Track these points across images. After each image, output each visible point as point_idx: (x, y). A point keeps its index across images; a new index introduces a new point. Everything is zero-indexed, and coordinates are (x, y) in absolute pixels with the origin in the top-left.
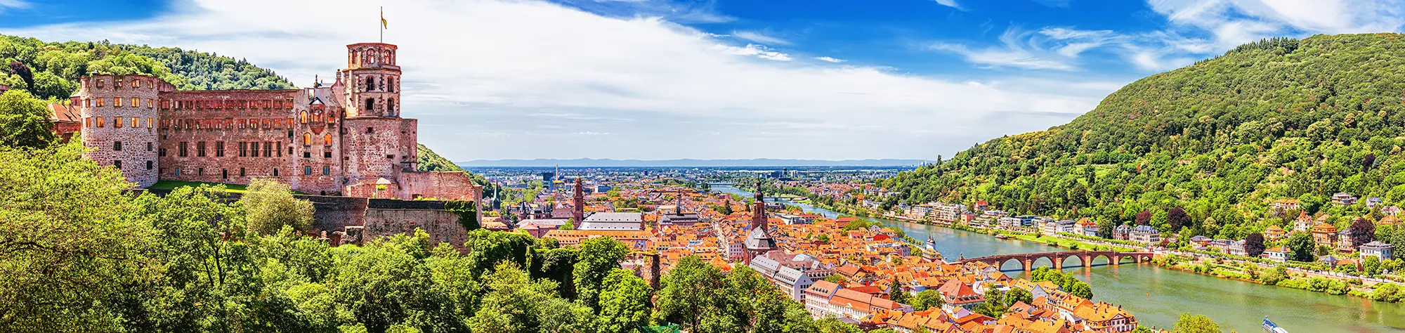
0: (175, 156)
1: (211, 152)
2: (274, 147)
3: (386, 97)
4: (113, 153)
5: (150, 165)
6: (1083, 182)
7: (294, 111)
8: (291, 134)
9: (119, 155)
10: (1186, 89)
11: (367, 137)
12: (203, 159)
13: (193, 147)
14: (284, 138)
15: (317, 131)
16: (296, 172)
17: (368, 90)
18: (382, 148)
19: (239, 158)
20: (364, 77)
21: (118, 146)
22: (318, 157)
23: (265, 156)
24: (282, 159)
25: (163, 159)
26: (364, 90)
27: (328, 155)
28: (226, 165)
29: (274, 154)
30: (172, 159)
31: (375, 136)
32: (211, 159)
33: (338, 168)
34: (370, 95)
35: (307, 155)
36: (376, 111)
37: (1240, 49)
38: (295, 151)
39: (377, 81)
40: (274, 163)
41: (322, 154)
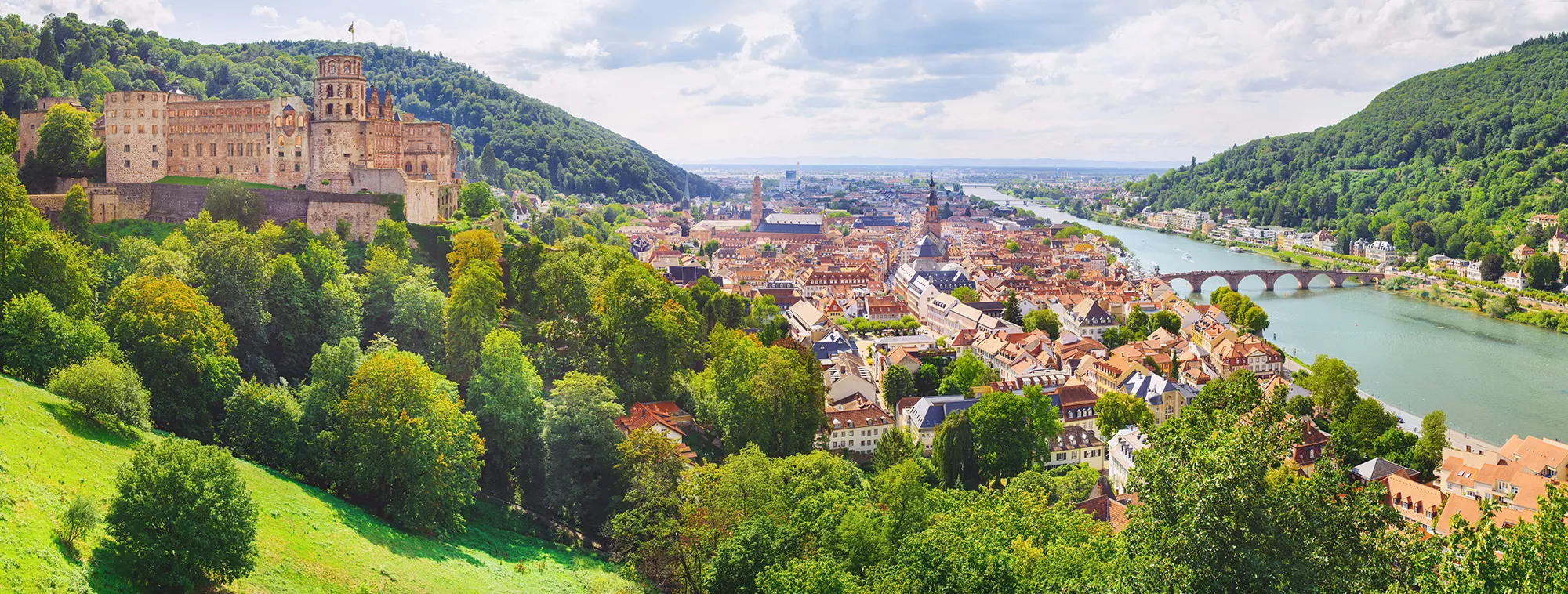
0: (180, 157)
1: (206, 153)
2: (255, 147)
3: (344, 103)
4: (124, 154)
5: (155, 163)
6: (1337, 188)
7: (270, 116)
8: (268, 137)
9: (128, 156)
10: (1462, 86)
11: (326, 138)
12: (200, 159)
13: (193, 149)
14: (263, 140)
15: (289, 133)
16: (272, 169)
17: (328, 96)
18: (339, 148)
19: (228, 158)
20: (325, 85)
21: (128, 148)
22: (290, 156)
23: (247, 155)
24: (261, 158)
25: (171, 158)
26: (325, 97)
27: (298, 154)
28: (218, 164)
29: (255, 153)
30: (177, 158)
31: (332, 138)
32: (206, 158)
33: (307, 166)
34: (330, 101)
35: (281, 154)
36: (335, 114)
37: (1526, 44)
38: (271, 150)
39: (335, 88)
40: (255, 162)
41: (294, 153)
